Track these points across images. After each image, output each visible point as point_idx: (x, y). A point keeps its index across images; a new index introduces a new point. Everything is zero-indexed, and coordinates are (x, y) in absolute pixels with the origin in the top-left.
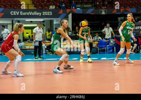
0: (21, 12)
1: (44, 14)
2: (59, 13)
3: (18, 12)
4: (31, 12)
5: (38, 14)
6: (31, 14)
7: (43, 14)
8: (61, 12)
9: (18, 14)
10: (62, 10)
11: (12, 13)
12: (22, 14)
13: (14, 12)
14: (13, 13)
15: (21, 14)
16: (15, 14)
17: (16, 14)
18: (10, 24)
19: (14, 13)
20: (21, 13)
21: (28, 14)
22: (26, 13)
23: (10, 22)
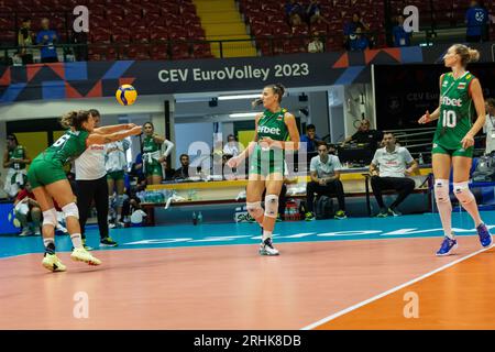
0: (195, 70)
1: (281, 72)
2: (334, 67)
3: (186, 71)
4: (233, 69)
5: (257, 73)
6: (231, 77)
7: (277, 75)
8: (343, 60)
9: (184, 79)
10: (346, 55)
11: (164, 76)
12: (201, 76)
13: (172, 71)
14: (169, 76)
15: (196, 79)
16: (173, 80)
17: (179, 77)
18: (158, 115)
19: (172, 75)
20: (195, 74)
21: (221, 75)
22: (213, 73)
23: (158, 108)
